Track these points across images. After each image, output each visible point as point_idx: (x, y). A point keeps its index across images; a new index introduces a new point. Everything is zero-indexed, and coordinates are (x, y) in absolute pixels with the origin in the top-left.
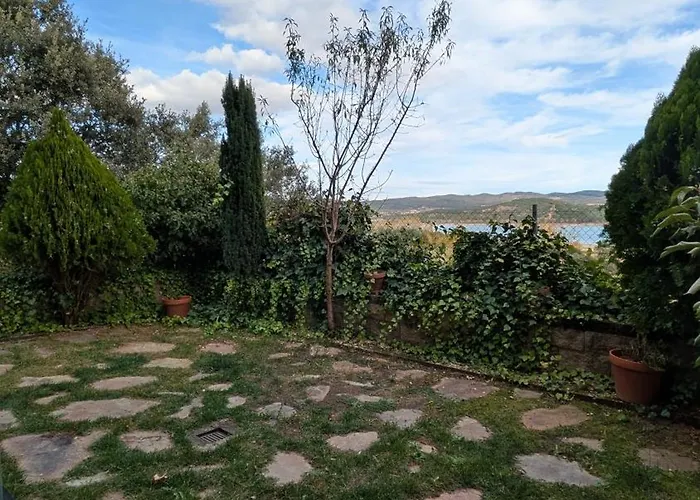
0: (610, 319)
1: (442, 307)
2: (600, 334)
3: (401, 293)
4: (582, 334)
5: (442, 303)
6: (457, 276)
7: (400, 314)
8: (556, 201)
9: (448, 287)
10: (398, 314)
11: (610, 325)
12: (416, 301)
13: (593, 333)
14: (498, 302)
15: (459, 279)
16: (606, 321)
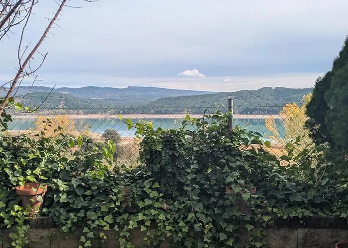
0: (320, 214)
1: (141, 223)
2: (313, 230)
3: (78, 210)
4: (295, 232)
5: (140, 217)
6: (153, 182)
7: (87, 239)
8: (65, 95)
9: (144, 196)
10: (83, 239)
11: (320, 219)
12: (103, 218)
13: (306, 230)
14: (207, 207)
15: (157, 185)
16: (317, 216)
